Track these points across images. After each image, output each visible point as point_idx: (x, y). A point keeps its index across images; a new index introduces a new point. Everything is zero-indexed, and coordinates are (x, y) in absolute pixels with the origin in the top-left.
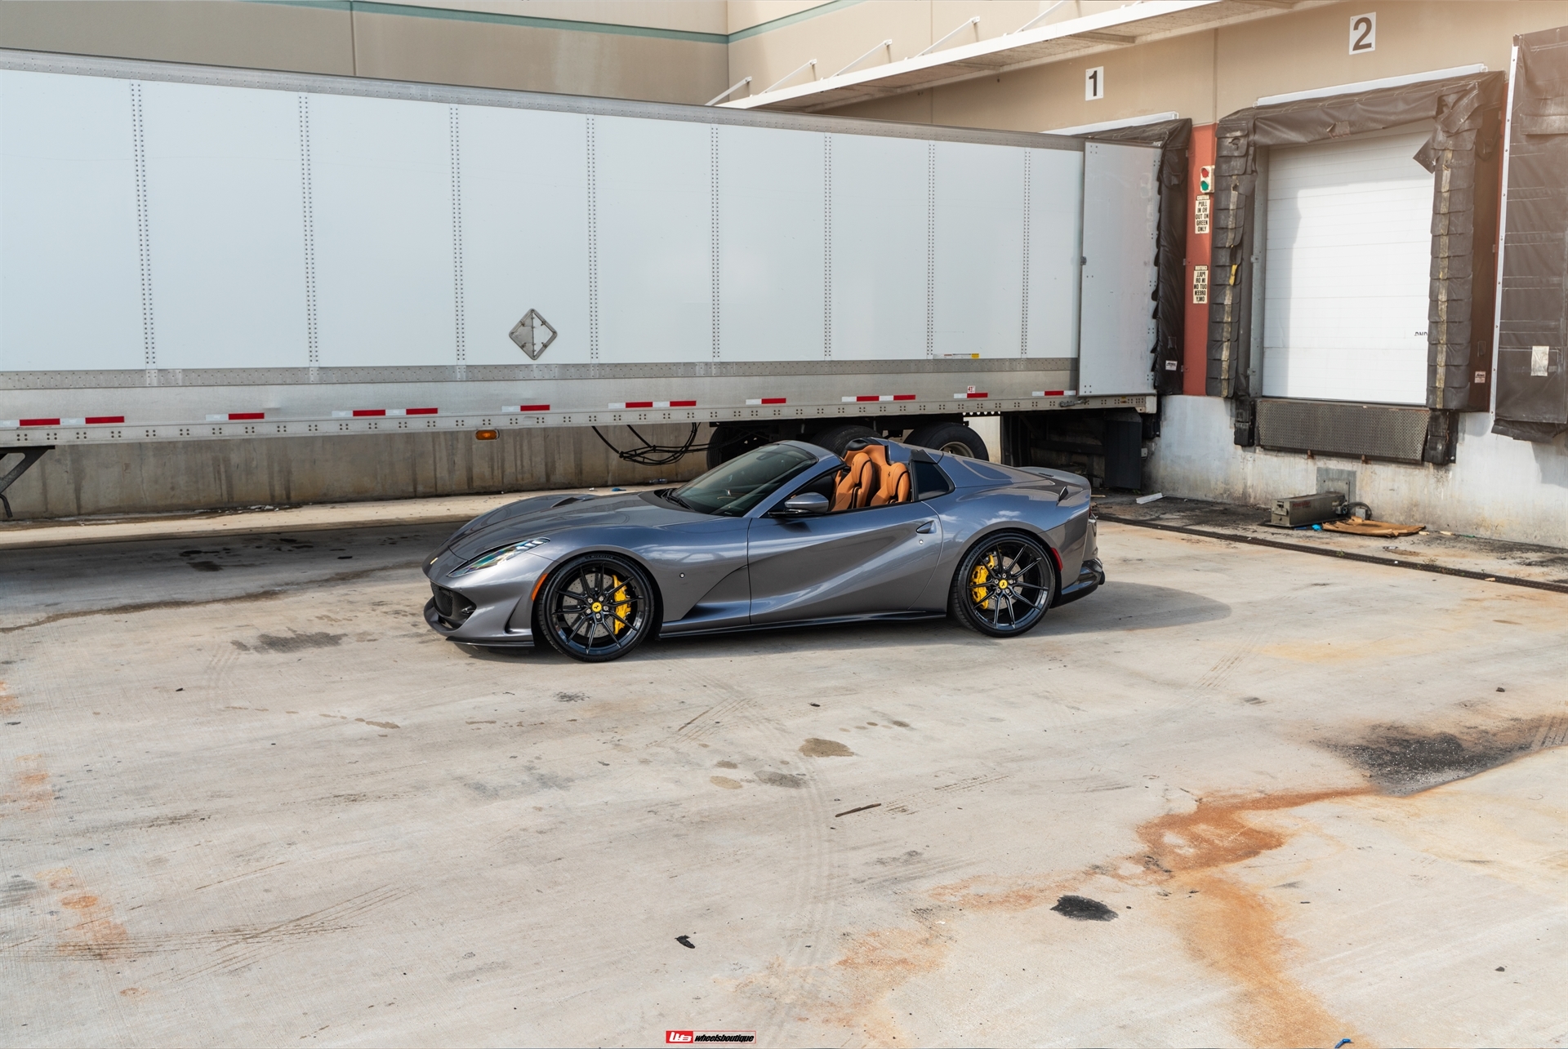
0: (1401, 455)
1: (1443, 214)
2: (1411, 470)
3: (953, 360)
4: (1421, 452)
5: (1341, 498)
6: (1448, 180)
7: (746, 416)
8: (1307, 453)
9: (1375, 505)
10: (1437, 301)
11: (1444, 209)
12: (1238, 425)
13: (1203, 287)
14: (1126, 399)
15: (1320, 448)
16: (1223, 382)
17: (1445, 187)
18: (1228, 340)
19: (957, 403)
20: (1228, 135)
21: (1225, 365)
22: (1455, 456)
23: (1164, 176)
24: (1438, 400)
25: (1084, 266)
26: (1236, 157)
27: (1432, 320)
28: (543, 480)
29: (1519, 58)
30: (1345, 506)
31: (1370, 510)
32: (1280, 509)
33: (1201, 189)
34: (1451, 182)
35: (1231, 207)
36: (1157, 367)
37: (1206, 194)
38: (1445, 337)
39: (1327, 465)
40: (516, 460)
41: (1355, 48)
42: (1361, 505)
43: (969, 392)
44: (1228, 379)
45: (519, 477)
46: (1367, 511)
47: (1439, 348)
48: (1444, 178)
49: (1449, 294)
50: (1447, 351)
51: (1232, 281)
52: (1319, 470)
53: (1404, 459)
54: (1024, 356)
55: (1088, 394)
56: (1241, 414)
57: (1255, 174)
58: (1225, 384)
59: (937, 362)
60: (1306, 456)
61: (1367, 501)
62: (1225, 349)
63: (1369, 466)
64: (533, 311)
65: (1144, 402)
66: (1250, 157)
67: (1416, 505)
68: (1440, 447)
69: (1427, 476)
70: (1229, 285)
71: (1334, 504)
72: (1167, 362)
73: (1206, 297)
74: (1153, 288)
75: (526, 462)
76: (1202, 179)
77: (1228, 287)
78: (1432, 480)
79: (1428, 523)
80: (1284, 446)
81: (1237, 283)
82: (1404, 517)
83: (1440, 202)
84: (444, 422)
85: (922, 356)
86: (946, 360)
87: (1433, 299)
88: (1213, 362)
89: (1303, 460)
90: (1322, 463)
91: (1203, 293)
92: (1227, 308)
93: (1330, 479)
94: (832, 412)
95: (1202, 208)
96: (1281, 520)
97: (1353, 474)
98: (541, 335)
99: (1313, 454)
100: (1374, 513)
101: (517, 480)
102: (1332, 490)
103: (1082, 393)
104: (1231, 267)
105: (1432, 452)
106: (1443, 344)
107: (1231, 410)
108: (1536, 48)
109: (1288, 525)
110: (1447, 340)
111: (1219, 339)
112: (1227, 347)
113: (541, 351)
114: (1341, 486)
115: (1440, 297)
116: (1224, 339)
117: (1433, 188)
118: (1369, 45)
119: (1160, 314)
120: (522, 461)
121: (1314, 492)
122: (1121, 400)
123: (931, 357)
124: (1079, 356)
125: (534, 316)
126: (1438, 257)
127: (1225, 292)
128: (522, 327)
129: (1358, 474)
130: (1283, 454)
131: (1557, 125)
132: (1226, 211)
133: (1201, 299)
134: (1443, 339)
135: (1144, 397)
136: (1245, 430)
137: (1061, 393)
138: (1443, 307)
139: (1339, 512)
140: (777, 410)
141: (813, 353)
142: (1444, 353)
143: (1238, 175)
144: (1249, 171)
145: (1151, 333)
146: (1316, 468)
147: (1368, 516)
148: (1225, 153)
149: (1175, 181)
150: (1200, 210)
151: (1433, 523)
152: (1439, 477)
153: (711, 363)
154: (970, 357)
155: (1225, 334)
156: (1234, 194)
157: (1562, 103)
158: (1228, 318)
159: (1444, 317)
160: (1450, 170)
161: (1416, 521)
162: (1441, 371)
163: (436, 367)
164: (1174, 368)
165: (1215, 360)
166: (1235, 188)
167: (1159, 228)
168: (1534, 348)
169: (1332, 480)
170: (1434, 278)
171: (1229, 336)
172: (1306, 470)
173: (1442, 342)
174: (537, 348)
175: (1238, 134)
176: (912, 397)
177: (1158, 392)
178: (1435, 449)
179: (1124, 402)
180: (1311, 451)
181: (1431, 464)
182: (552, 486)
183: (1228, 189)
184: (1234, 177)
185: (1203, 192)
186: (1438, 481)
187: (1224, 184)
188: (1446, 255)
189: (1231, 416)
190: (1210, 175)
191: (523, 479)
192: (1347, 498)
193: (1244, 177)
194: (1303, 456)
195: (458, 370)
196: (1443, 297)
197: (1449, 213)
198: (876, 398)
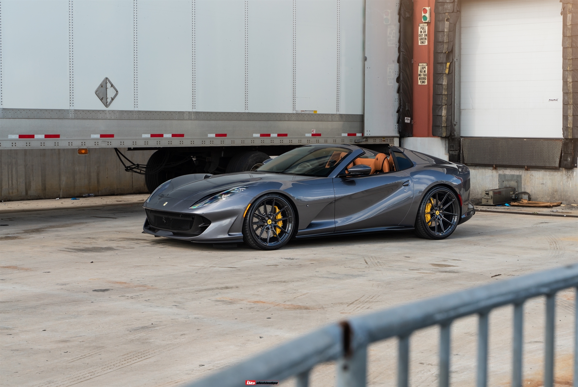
0: (547, 165)
1: (569, 37)
2: (553, 173)
3: (305, 114)
4: (558, 163)
5: (514, 190)
6: (570, 19)
7: (208, 144)
8: (493, 167)
9: (533, 193)
10: (567, 82)
11: (569, 34)
12: (451, 152)
13: (425, 75)
14: (385, 139)
15: (501, 163)
16: (443, 128)
17: (569, 23)
18: (446, 104)
19: (307, 139)
21: (444, 119)
22: (577, 164)
23: (402, 12)
24: (569, 133)
25: (366, 62)
26: (447, 3)
27: (564, 92)
28: (24, 193)
30: (516, 194)
31: (530, 196)
32: (487, 195)
33: (423, 20)
34: (572, 20)
35: (446, 30)
36: (400, 121)
37: (425, 23)
38: (572, 101)
39: (505, 172)
40: (9, 181)
42: (525, 193)
43: (313, 133)
44: (446, 126)
45: (11, 191)
46: (529, 196)
47: (569, 106)
48: (568, 18)
49: (573, 78)
50: (573, 108)
51: (447, 71)
52: (500, 175)
53: (549, 166)
54: (338, 113)
55: (368, 135)
56: (453, 146)
57: (458, 12)
58: (444, 129)
59: (298, 114)
60: (492, 168)
61: (528, 191)
62: (443, 109)
63: (529, 172)
64: (107, 78)
65: (393, 142)
66: (456, 3)
67: (556, 191)
68: (569, 159)
69: (562, 175)
70: (446, 73)
71: (511, 193)
72: (406, 118)
73: (426, 81)
74: (396, 76)
75: (14, 182)
76: (423, 14)
77: (444, 75)
78: (565, 178)
79: (563, 200)
80: (479, 163)
81: (451, 72)
82: (549, 198)
83: (567, 30)
84: (63, 143)
85: (290, 111)
86: (302, 114)
87: (565, 81)
88: (436, 116)
89: (490, 171)
90: (501, 172)
91: (424, 78)
92: (444, 86)
93: (506, 180)
94: (248, 143)
95: (423, 30)
96: (487, 201)
97: (520, 177)
98: (111, 93)
99: (496, 167)
100: (532, 197)
101: (9, 193)
102: (508, 186)
103: (365, 135)
104: (446, 63)
105: (565, 162)
106: (571, 104)
107: (445, 144)
109: (492, 204)
110: (573, 102)
111: (440, 104)
112: (445, 108)
113: (111, 102)
114: (513, 184)
115: (568, 80)
116: (443, 104)
117: (562, 22)
119: (401, 91)
120: (12, 181)
121: (497, 188)
122: (383, 139)
123: (295, 112)
124: (364, 113)
125: (107, 81)
126: (566, 59)
127: (443, 78)
128: (101, 88)
129: (523, 176)
130: (478, 168)
132: (442, 33)
133: (423, 82)
134: (571, 101)
135: (393, 138)
136: (456, 155)
137: (355, 135)
138: (570, 85)
139: (514, 198)
140: (222, 141)
141: (239, 108)
142: (572, 109)
143: (449, 13)
144: (455, 11)
145: (396, 101)
146: (498, 174)
147: (530, 199)
149: (408, 15)
150: (421, 32)
151: (566, 200)
152: (568, 175)
153: (191, 112)
154: (313, 113)
155: (444, 101)
156: (447, 23)
158: (445, 92)
159: (571, 90)
160: (571, 14)
161: (556, 200)
162: (570, 119)
163: (59, 110)
164: (409, 122)
165: (438, 115)
166: (447, 20)
167: (399, 42)
169: (508, 181)
170: (564, 70)
171: (446, 102)
172: (492, 176)
173: (570, 103)
174: (109, 100)
176: (286, 135)
177: (400, 135)
178: (567, 160)
179: (384, 141)
180: (495, 165)
181: (564, 169)
182: (29, 198)
183: (443, 20)
184: (446, 14)
185: (424, 21)
186: (568, 178)
187: (441, 18)
188: (571, 58)
189: (445, 148)
190: (428, 12)
191: (12, 193)
192: (517, 190)
193: (453, 14)
194: (490, 168)
195: (70, 112)
196: (570, 80)
197: (572, 36)
198: (269, 135)
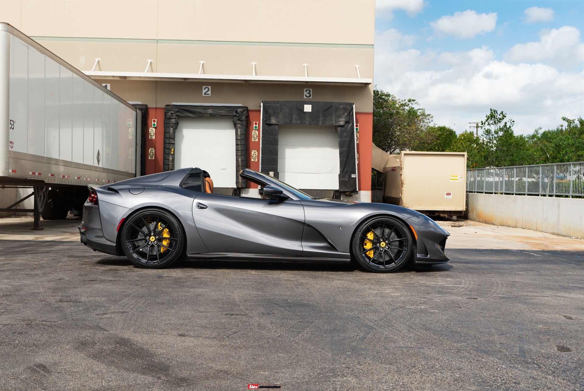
1: (239, 140)
11: (239, 138)
13: (153, 154)
20: (169, 112)
24: (240, 185)
26: (172, 118)
27: (237, 166)
29: (263, 106)
34: (240, 132)
35: (171, 132)
37: (154, 127)
41: (204, 94)
49: (241, 159)
57: (178, 124)
66: (176, 119)
70: (171, 154)
73: (154, 157)
76: (153, 123)
83: (237, 137)
87: (237, 160)
91: (152, 156)
92: (170, 161)
104: (172, 149)
108: (267, 104)
111: (168, 169)
117: (235, 133)
118: (209, 94)
124: (136, 172)
126: (237, 150)
127: (170, 156)
131: (274, 122)
132: (169, 133)
133: (152, 158)
143: (173, 123)
148: (168, 117)
150: (151, 132)
156: (172, 129)
157: (274, 117)
158: (171, 163)
159: (240, 165)
160: (239, 129)
162: (240, 179)
166: (172, 127)
168: (270, 172)
170: (237, 155)
171: (171, 168)
175: (173, 112)
183: (169, 127)
184: (171, 124)
188: (240, 150)
196: (240, 160)
